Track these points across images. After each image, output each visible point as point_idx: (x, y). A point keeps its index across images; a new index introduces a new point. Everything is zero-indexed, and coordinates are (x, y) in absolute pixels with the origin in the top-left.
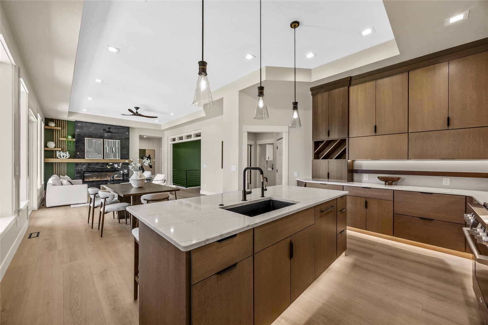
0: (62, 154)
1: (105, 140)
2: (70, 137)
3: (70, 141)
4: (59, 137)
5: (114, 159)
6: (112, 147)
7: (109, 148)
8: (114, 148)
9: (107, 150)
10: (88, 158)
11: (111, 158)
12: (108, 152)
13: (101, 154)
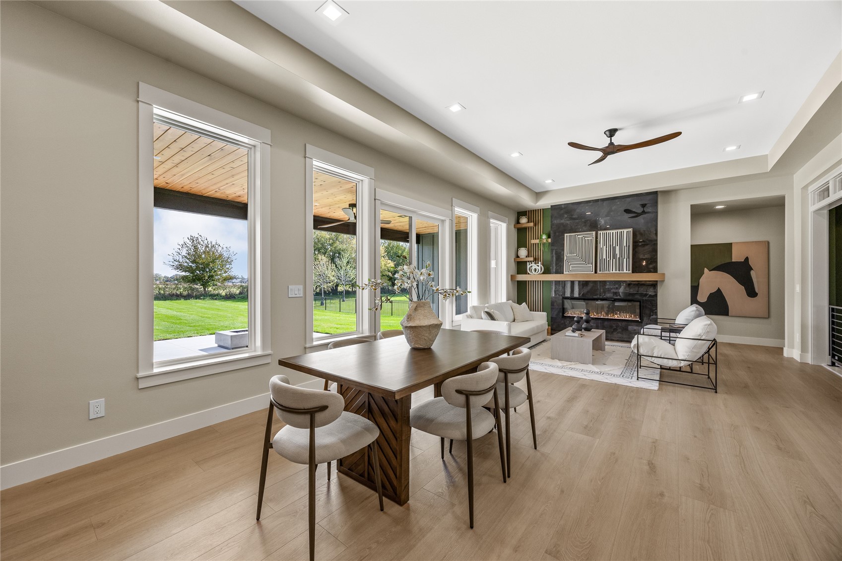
0: (534, 266)
1: (599, 232)
2: (544, 237)
3: (545, 243)
4: (531, 239)
5: (617, 272)
6: (614, 245)
7: (607, 249)
8: (617, 248)
9: (604, 254)
10: (568, 273)
11: (611, 272)
12: (604, 257)
13: (592, 264)
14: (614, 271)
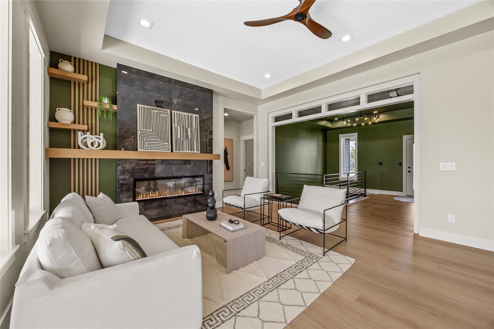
0: (90, 138)
1: (173, 112)
2: (106, 101)
3: (107, 111)
4: (83, 99)
5: (190, 151)
6: (186, 127)
7: (181, 129)
8: (189, 129)
9: (178, 134)
10: (143, 150)
11: (185, 151)
12: (179, 137)
13: (168, 142)
14: (187, 151)
